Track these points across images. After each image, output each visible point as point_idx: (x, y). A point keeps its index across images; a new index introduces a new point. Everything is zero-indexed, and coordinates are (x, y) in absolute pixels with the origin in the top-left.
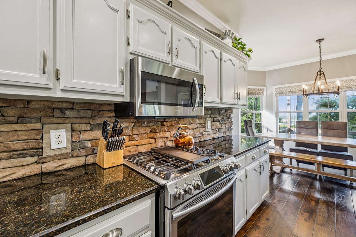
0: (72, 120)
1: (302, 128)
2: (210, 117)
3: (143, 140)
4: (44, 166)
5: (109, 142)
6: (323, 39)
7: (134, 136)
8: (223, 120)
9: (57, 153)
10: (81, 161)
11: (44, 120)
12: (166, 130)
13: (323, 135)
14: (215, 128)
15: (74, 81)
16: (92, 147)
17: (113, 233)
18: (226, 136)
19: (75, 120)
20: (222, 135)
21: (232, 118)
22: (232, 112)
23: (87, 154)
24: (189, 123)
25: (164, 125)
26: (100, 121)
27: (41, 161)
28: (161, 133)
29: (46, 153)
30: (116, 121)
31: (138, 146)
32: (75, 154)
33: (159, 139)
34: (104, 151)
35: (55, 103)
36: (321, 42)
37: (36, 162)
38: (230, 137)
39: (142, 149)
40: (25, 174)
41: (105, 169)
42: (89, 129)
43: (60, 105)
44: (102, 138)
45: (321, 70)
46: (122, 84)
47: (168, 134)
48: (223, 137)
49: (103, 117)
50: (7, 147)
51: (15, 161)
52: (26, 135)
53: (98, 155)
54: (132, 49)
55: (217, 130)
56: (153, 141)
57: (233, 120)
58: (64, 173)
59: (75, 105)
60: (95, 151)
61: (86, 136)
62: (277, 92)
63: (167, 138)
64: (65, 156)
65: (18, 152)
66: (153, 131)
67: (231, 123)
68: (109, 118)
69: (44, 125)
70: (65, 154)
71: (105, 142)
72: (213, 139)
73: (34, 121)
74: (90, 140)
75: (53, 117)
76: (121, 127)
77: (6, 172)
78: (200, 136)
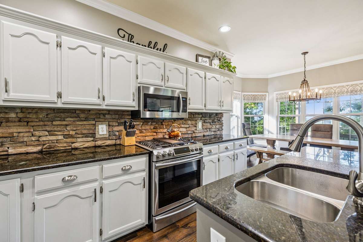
0: (108, 120)
1: (294, 130)
2: (201, 119)
3: (149, 133)
4: (96, 143)
5: (127, 131)
6: (307, 53)
7: (143, 130)
8: (213, 121)
9: (102, 137)
10: (113, 142)
11: (96, 120)
12: (165, 128)
13: (312, 136)
14: (205, 128)
15: (111, 100)
16: (119, 135)
17: (128, 167)
18: (217, 134)
19: (110, 120)
20: (213, 133)
21: (223, 120)
22: (222, 116)
23: (116, 139)
24: (183, 123)
25: (163, 124)
26: (123, 121)
27: (95, 140)
28: (161, 129)
29: (97, 136)
30: (131, 121)
31: (145, 136)
32: (110, 138)
33: (159, 133)
34: (125, 137)
35: (101, 111)
36: (306, 55)
37: (93, 141)
38: (221, 135)
39: (147, 138)
40: (88, 146)
41: (126, 146)
42: (117, 125)
43: (103, 112)
44: (124, 130)
45: (306, 79)
46: (134, 101)
47: (165, 130)
48: (213, 135)
49: (124, 119)
50: (81, 132)
51: (85, 139)
52: (88, 127)
53: (122, 139)
54: (139, 81)
55: (208, 129)
56: (155, 134)
57: (224, 122)
58: (105, 147)
59: (110, 112)
60: (120, 137)
61: (116, 129)
62: (277, 97)
63: (165, 133)
64: (105, 139)
65: (86, 135)
66: (155, 128)
67: (222, 124)
68: (128, 119)
69: (96, 122)
70: (105, 137)
71: (126, 132)
72: (204, 136)
73: (92, 120)
74: (117, 131)
75: (100, 118)
76: (134, 124)
77: (81, 143)
78: (192, 133)
